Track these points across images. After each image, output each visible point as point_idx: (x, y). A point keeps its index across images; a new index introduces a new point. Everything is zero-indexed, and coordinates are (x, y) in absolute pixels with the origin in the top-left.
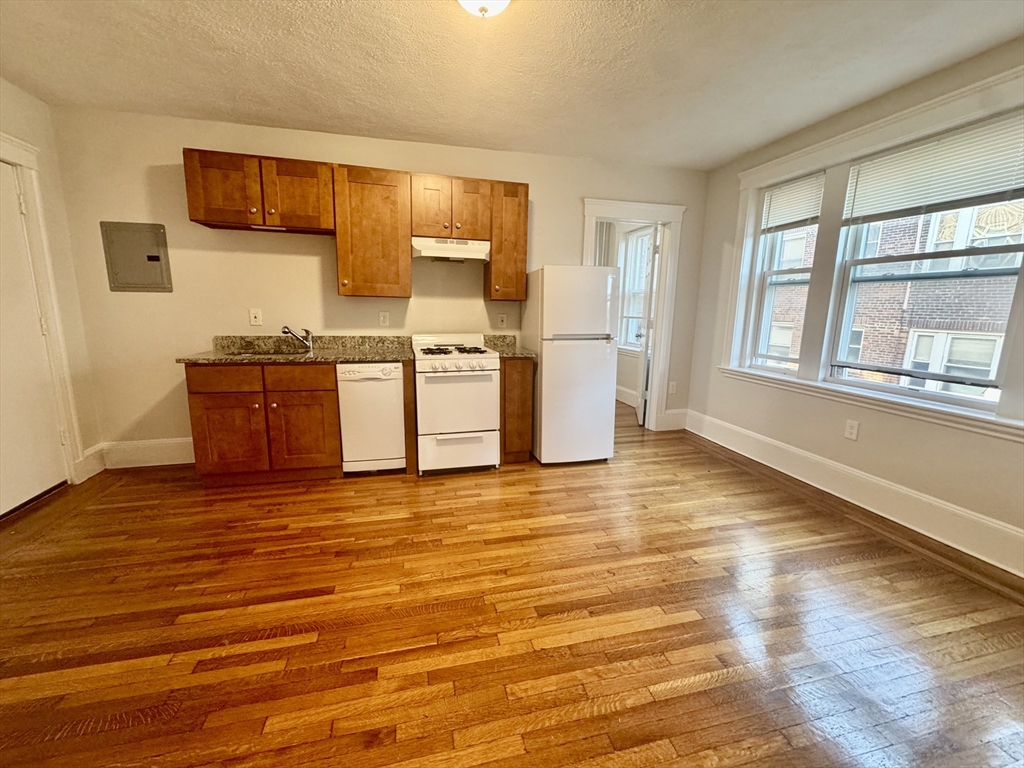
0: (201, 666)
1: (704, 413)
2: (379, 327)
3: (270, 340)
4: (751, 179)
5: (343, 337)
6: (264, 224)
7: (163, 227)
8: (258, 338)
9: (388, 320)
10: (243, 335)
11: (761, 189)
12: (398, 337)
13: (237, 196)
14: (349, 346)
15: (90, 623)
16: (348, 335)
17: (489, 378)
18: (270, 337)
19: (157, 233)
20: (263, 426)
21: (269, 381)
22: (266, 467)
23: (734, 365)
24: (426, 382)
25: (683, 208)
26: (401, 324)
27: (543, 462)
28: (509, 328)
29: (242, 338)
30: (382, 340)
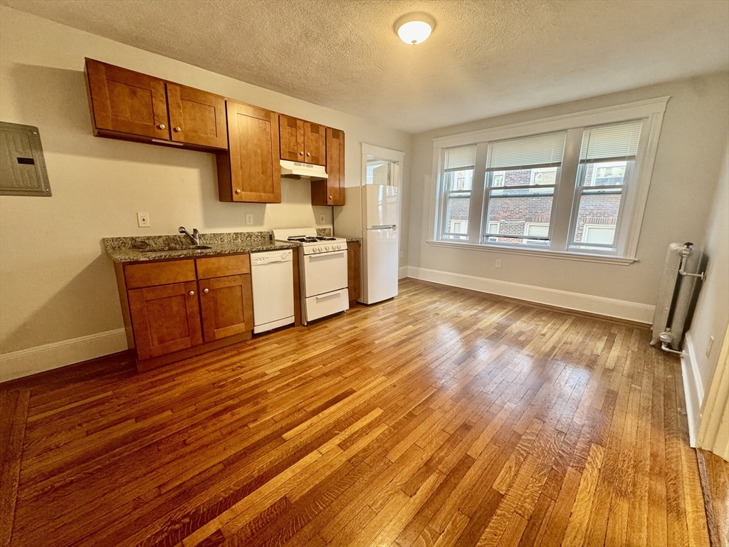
0: (343, 446)
1: (420, 267)
2: (246, 225)
3: (160, 240)
4: (439, 143)
5: (221, 234)
6: (171, 140)
7: (36, 129)
8: (148, 238)
9: (252, 221)
10: (134, 236)
11: (443, 148)
12: (261, 233)
13: (145, 112)
14: (226, 241)
15: (221, 466)
16: (225, 232)
17: (341, 255)
18: (160, 237)
19: (30, 135)
20: (196, 308)
21: (200, 271)
22: (201, 341)
23: (435, 240)
24: (310, 261)
25: (404, 154)
26: (261, 223)
27: (369, 303)
28: (326, 224)
29: (132, 238)
30: (250, 235)
